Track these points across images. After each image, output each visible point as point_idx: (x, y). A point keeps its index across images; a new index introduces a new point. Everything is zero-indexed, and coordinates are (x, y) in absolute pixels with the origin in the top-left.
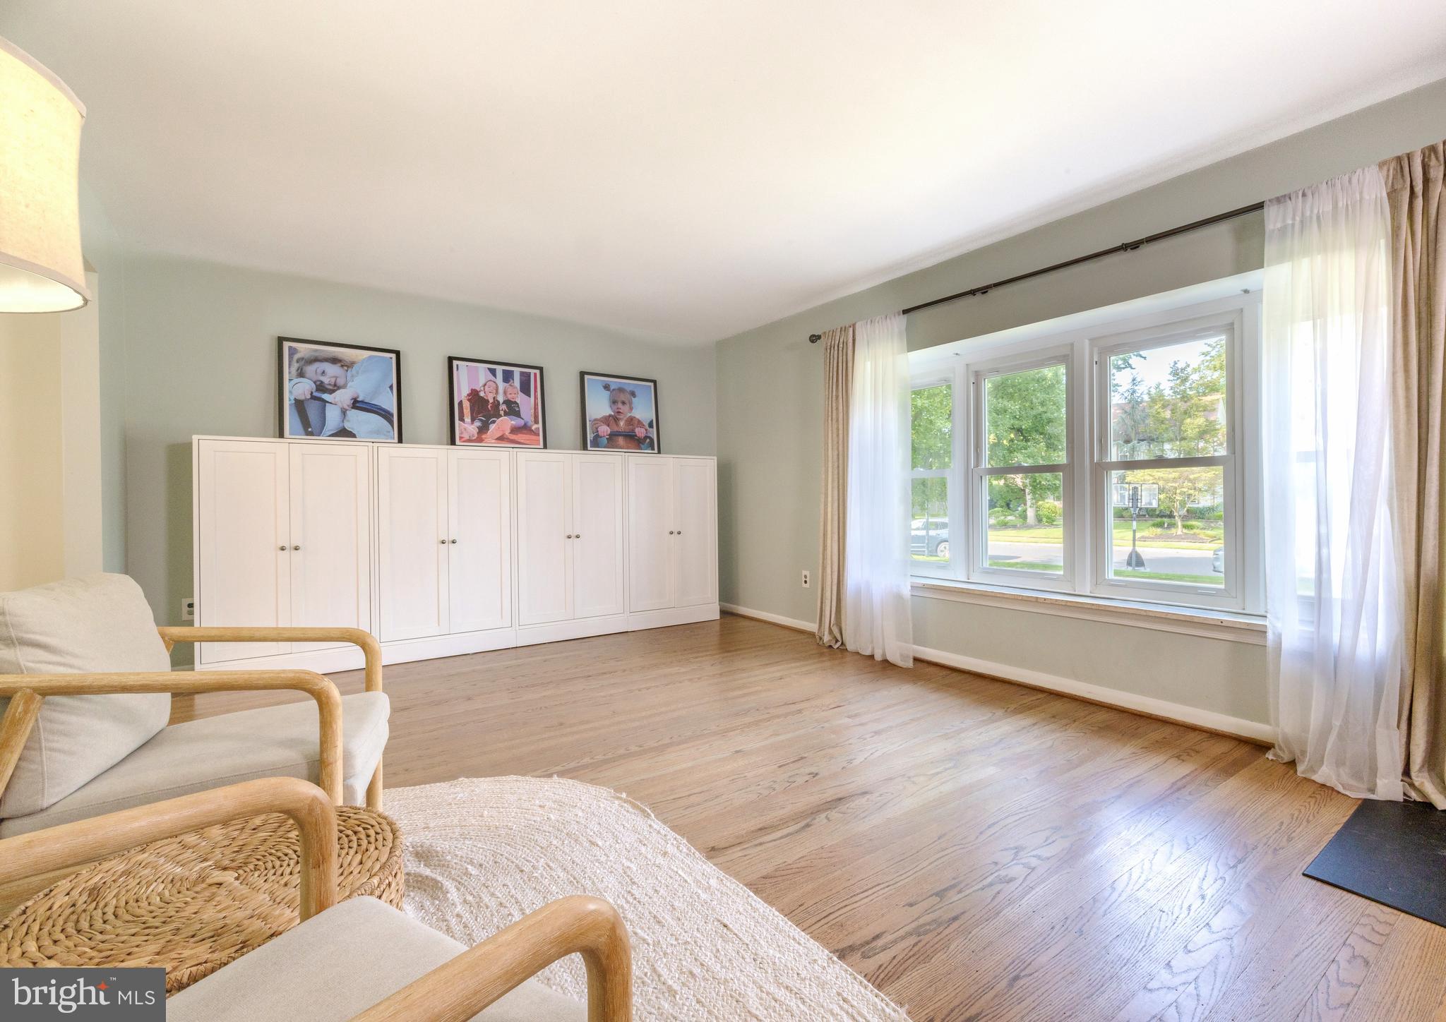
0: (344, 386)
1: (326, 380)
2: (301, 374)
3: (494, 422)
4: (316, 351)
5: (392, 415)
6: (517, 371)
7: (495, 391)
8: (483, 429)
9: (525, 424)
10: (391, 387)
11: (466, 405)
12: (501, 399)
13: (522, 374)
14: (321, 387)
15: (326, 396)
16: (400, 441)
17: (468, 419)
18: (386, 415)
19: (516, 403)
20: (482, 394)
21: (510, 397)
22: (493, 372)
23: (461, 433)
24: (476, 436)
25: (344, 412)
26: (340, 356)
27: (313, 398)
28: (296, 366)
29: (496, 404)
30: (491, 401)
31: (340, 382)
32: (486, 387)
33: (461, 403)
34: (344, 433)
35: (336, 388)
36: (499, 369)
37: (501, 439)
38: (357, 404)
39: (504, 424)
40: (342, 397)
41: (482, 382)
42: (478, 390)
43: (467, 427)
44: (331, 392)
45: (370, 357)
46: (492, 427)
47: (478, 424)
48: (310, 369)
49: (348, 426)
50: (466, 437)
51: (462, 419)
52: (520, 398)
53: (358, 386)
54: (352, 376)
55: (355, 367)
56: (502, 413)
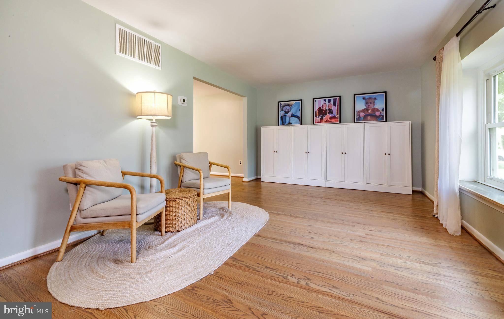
0: (290, 112)
1: (287, 110)
2: (282, 110)
3: (325, 116)
4: (285, 103)
5: (299, 117)
6: (332, 99)
7: (325, 106)
8: (322, 119)
9: (334, 116)
10: (300, 110)
11: (317, 112)
12: (327, 109)
13: (334, 99)
14: (286, 112)
15: (287, 115)
16: (301, 124)
17: (318, 116)
18: (298, 117)
19: (331, 109)
20: (322, 108)
21: (330, 107)
22: (325, 101)
23: (316, 121)
24: (320, 121)
25: (290, 118)
26: (289, 104)
27: (284, 115)
28: (281, 108)
29: (326, 110)
30: (324, 110)
31: (289, 110)
32: (323, 105)
33: (316, 112)
34: (290, 123)
35: (289, 112)
36: (327, 99)
37: (327, 121)
38: (293, 116)
39: (328, 116)
40: (289, 114)
41: (322, 105)
42: (321, 107)
43: (318, 119)
44: (287, 113)
45: (296, 103)
46: (324, 118)
47: (320, 117)
48: (284, 108)
49: (290, 121)
50: (317, 121)
51: (316, 116)
52: (333, 108)
53: (293, 111)
54: (292, 108)
55: (292, 106)
56: (327, 113)
